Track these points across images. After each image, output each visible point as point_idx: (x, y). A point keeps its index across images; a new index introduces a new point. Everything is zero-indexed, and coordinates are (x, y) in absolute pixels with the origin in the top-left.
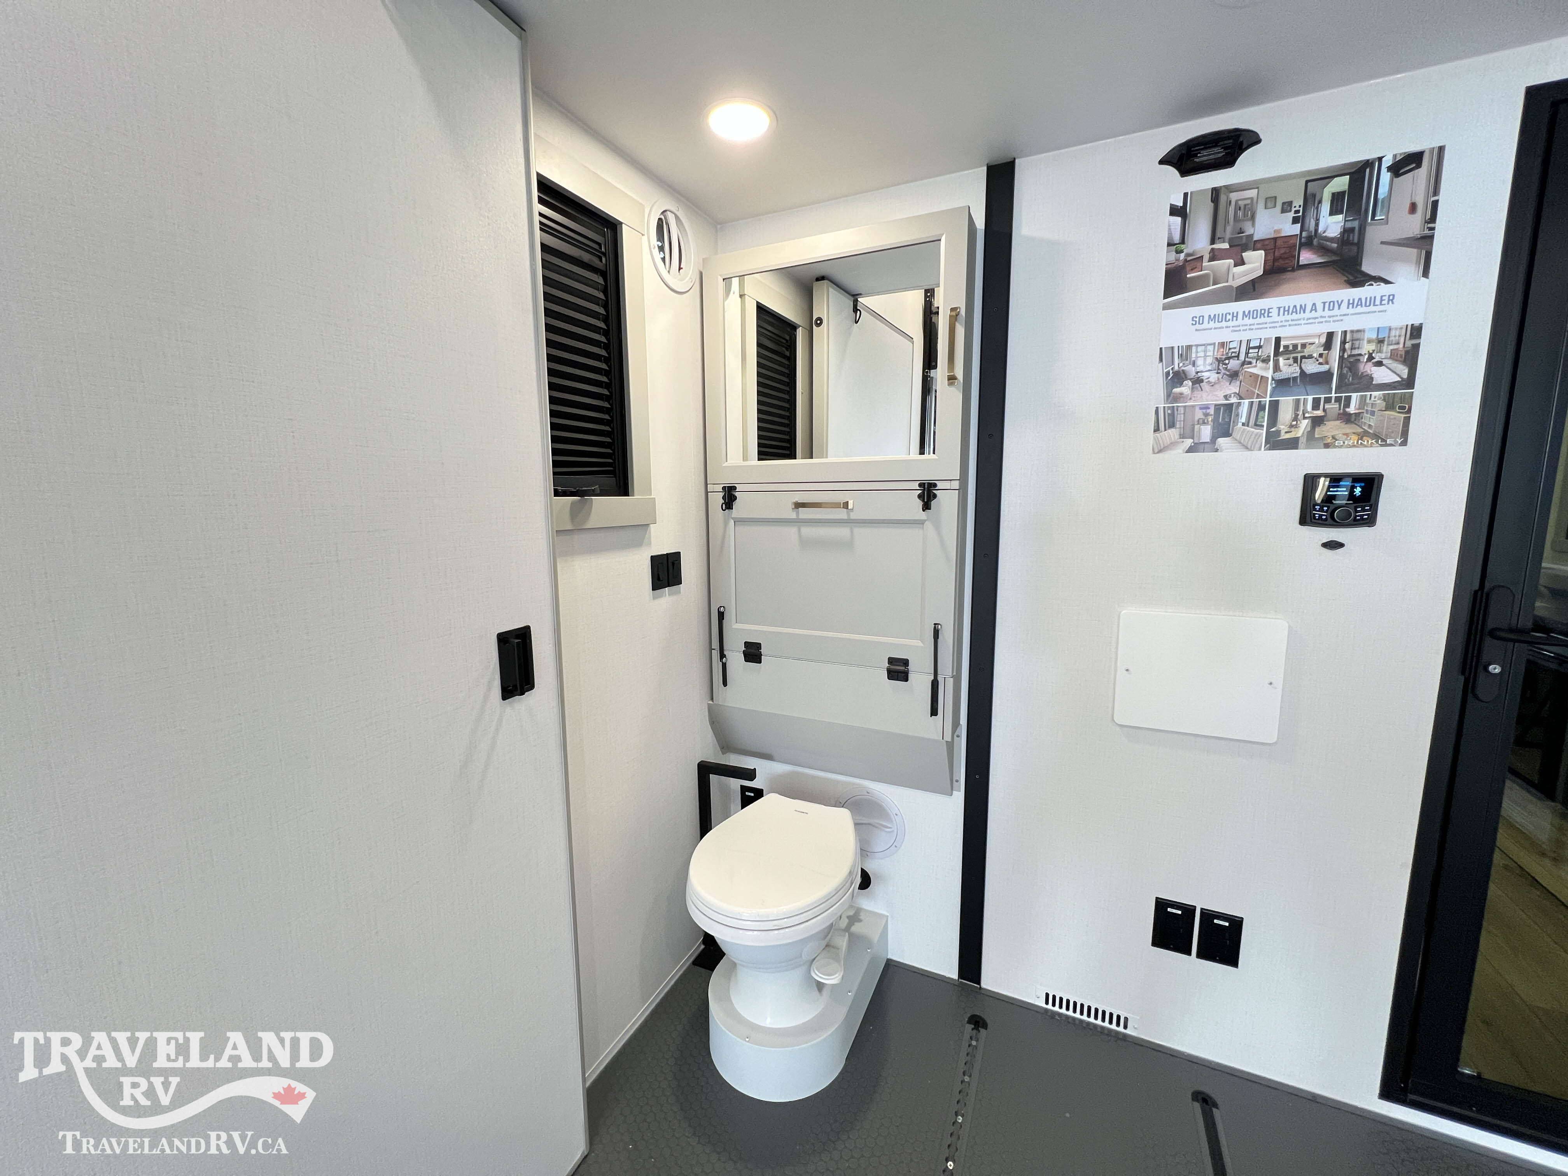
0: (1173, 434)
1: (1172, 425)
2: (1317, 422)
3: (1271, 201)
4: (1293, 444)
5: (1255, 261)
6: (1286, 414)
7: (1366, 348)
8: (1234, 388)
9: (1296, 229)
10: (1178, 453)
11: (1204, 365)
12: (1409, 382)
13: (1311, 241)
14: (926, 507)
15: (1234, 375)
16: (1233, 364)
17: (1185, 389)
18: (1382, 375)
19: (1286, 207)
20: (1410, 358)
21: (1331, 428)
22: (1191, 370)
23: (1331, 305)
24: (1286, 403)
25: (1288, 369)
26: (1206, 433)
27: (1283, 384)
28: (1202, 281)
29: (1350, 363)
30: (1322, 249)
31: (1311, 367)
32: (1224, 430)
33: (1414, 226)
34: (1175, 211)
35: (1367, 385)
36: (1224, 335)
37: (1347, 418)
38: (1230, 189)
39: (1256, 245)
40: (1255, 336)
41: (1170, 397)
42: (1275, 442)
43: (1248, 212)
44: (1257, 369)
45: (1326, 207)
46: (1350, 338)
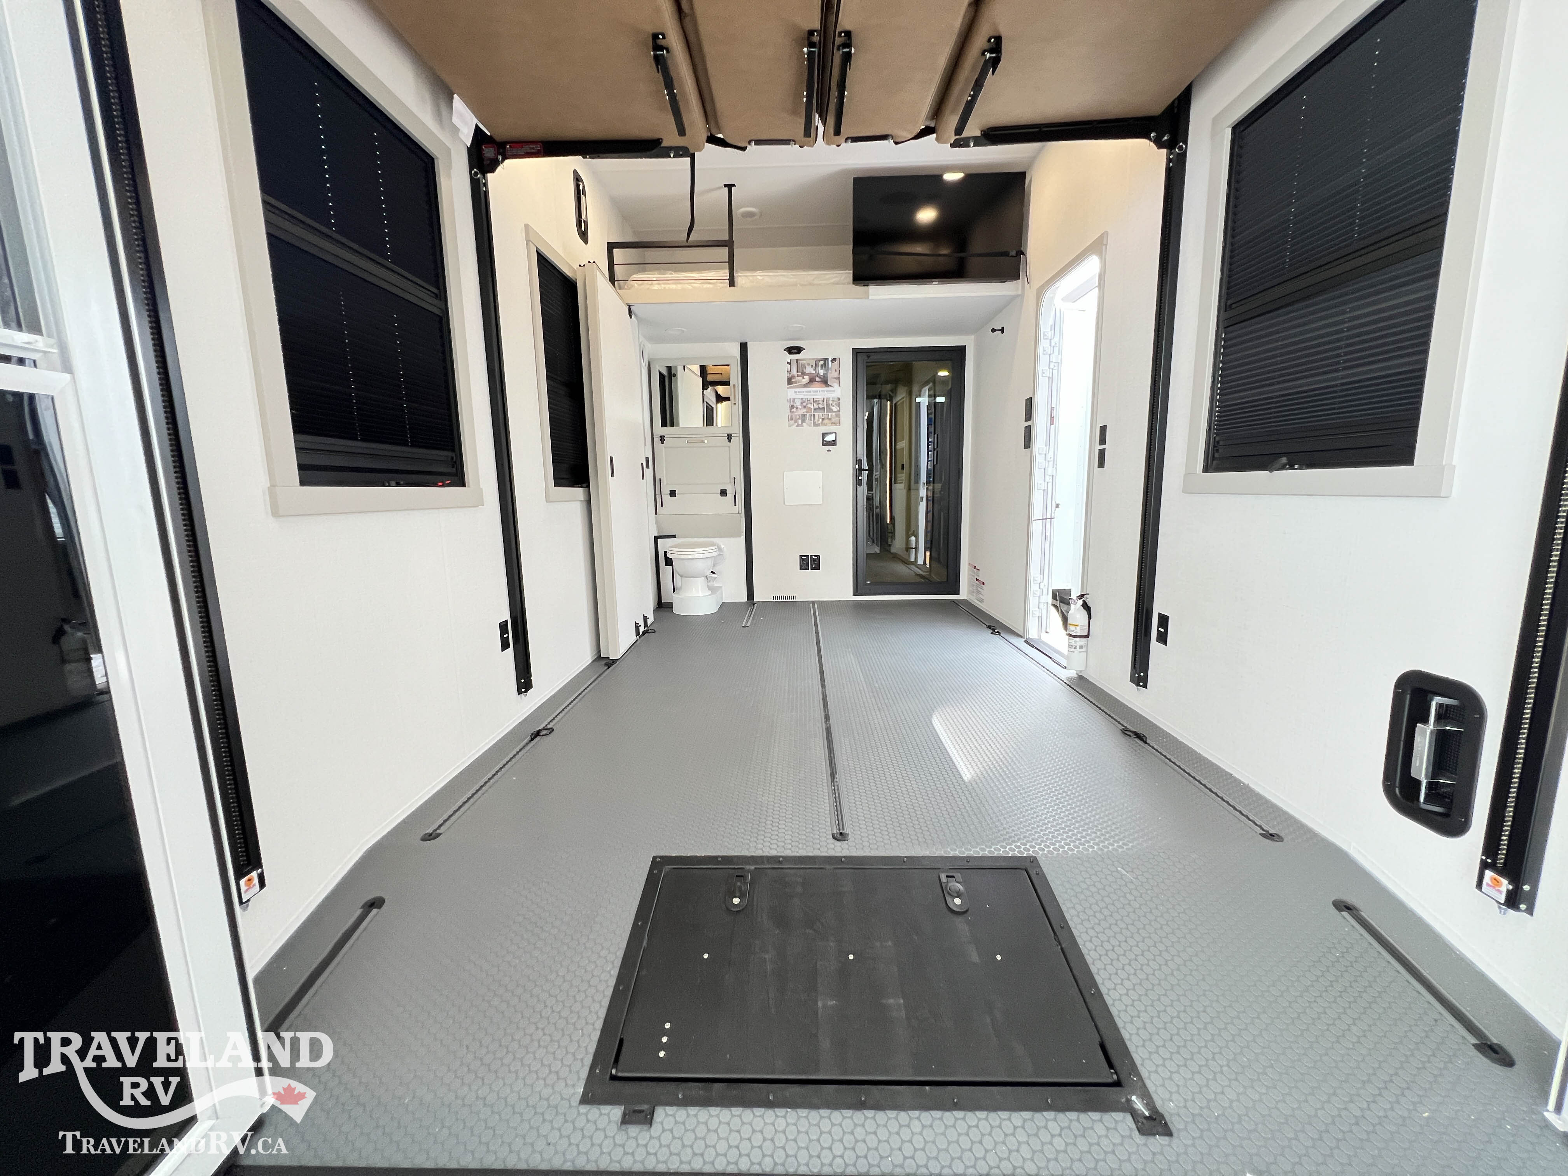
0: (793, 421)
1: (792, 419)
2: (823, 419)
3: (808, 364)
4: (818, 425)
5: (807, 378)
6: (816, 418)
7: (831, 402)
8: (805, 410)
9: (814, 372)
10: (794, 426)
11: (798, 404)
12: (839, 411)
13: (818, 375)
14: (730, 441)
15: (805, 407)
16: (804, 404)
17: (794, 410)
18: (834, 409)
19: (812, 366)
20: (839, 406)
21: (826, 421)
22: (795, 405)
23: (823, 391)
24: (816, 414)
25: (816, 406)
26: (800, 422)
27: (815, 409)
28: (796, 382)
29: (828, 405)
30: (820, 378)
31: (821, 406)
32: (803, 421)
33: (836, 375)
34: (788, 363)
35: (831, 411)
36: (802, 397)
37: (830, 419)
38: (800, 360)
39: (807, 375)
40: (809, 397)
41: (791, 412)
42: (816, 425)
43: (804, 366)
44: (809, 406)
45: (820, 368)
46: (828, 399)
